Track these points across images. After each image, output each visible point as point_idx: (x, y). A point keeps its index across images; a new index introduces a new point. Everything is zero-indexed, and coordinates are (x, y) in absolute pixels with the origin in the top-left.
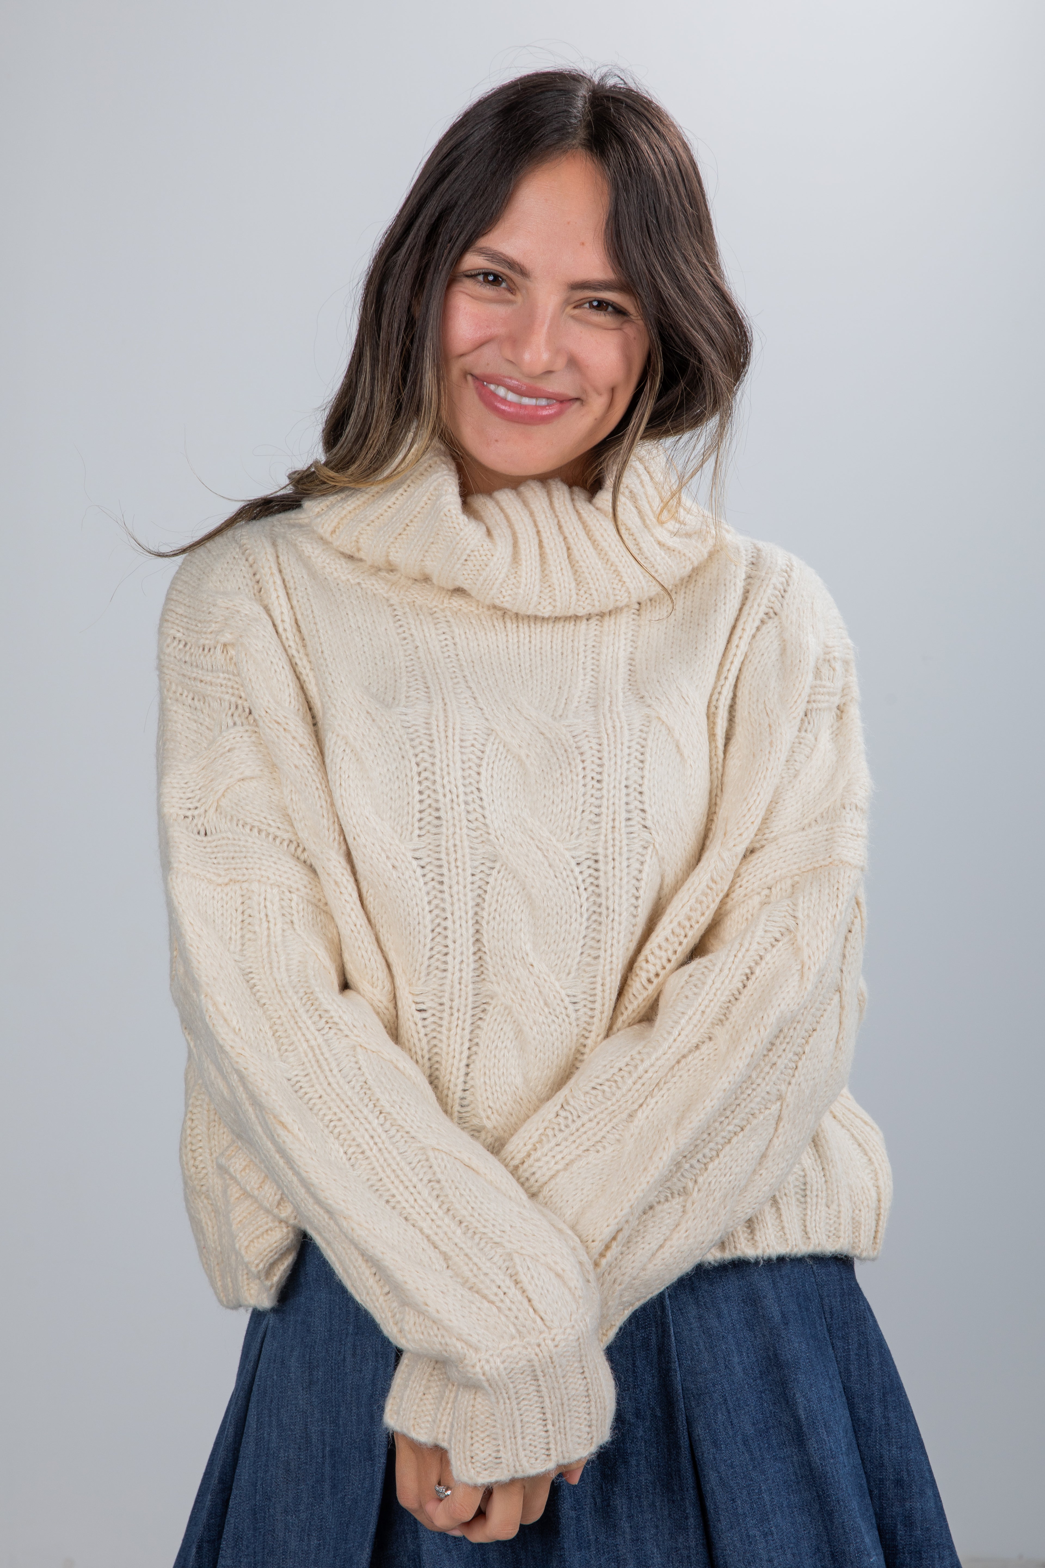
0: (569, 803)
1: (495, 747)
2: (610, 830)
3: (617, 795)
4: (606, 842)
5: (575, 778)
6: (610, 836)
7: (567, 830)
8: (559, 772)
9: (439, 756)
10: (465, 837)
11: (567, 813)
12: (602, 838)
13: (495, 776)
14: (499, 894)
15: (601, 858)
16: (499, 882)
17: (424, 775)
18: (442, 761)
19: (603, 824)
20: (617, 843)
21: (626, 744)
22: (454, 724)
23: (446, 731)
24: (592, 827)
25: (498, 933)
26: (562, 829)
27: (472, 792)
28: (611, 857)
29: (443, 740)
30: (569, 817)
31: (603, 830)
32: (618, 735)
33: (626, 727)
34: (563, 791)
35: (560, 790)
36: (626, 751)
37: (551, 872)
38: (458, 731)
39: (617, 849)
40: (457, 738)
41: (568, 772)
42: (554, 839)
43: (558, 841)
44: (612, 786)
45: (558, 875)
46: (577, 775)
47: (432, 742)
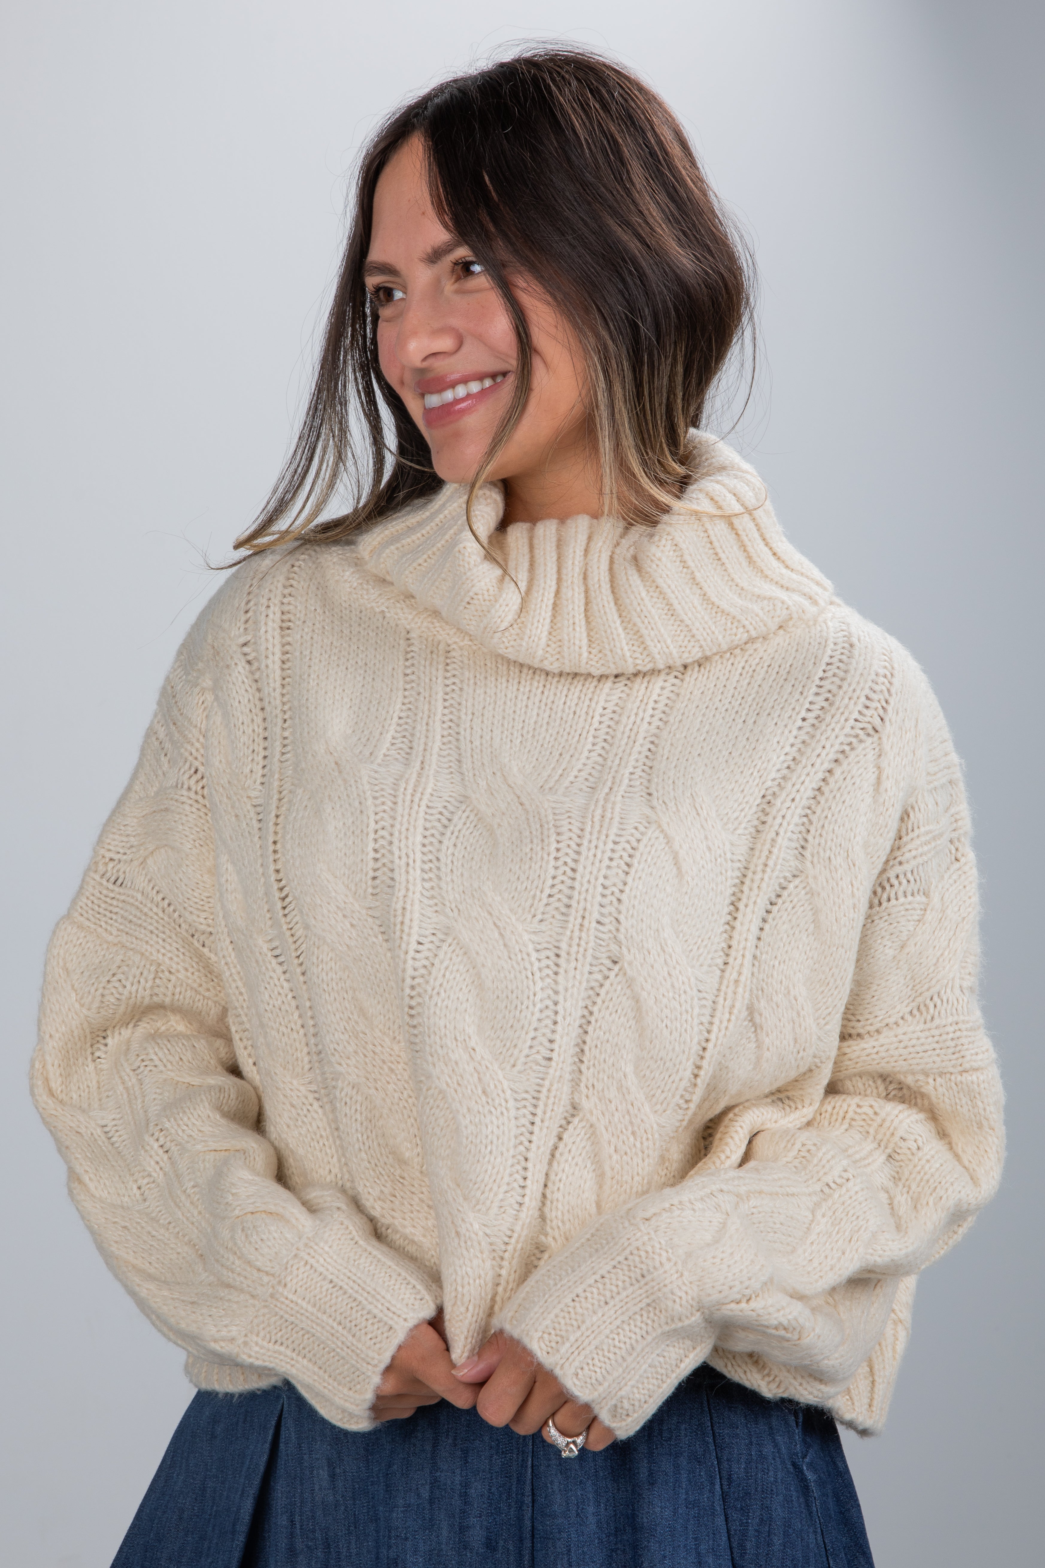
0: (535, 883)
1: (466, 814)
2: (577, 927)
3: (590, 891)
4: (571, 938)
5: (545, 856)
6: (577, 933)
7: (530, 911)
8: (530, 846)
9: (399, 818)
10: (417, 902)
11: (532, 893)
12: (568, 933)
13: (459, 845)
14: (447, 968)
15: (563, 954)
16: (449, 956)
17: (381, 833)
18: (401, 824)
19: (571, 919)
20: (583, 943)
21: (612, 837)
22: (424, 789)
23: (413, 795)
24: (558, 917)
25: (441, 1010)
26: (524, 909)
27: (431, 861)
28: (573, 956)
29: (408, 803)
30: (534, 897)
31: (570, 926)
32: (606, 825)
33: (617, 819)
34: (530, 867)
35: (527, 866)
36: (610, 845)
37: (506, 953)
38: (427, 796)
39: (581, 950)
40: (423, 803)
41: (539, 848)
42: (513, 918)
43: (517, 920)
44: (586, 879)
45: (513, 956)
46: (549, 854)
47: (395, 803)
